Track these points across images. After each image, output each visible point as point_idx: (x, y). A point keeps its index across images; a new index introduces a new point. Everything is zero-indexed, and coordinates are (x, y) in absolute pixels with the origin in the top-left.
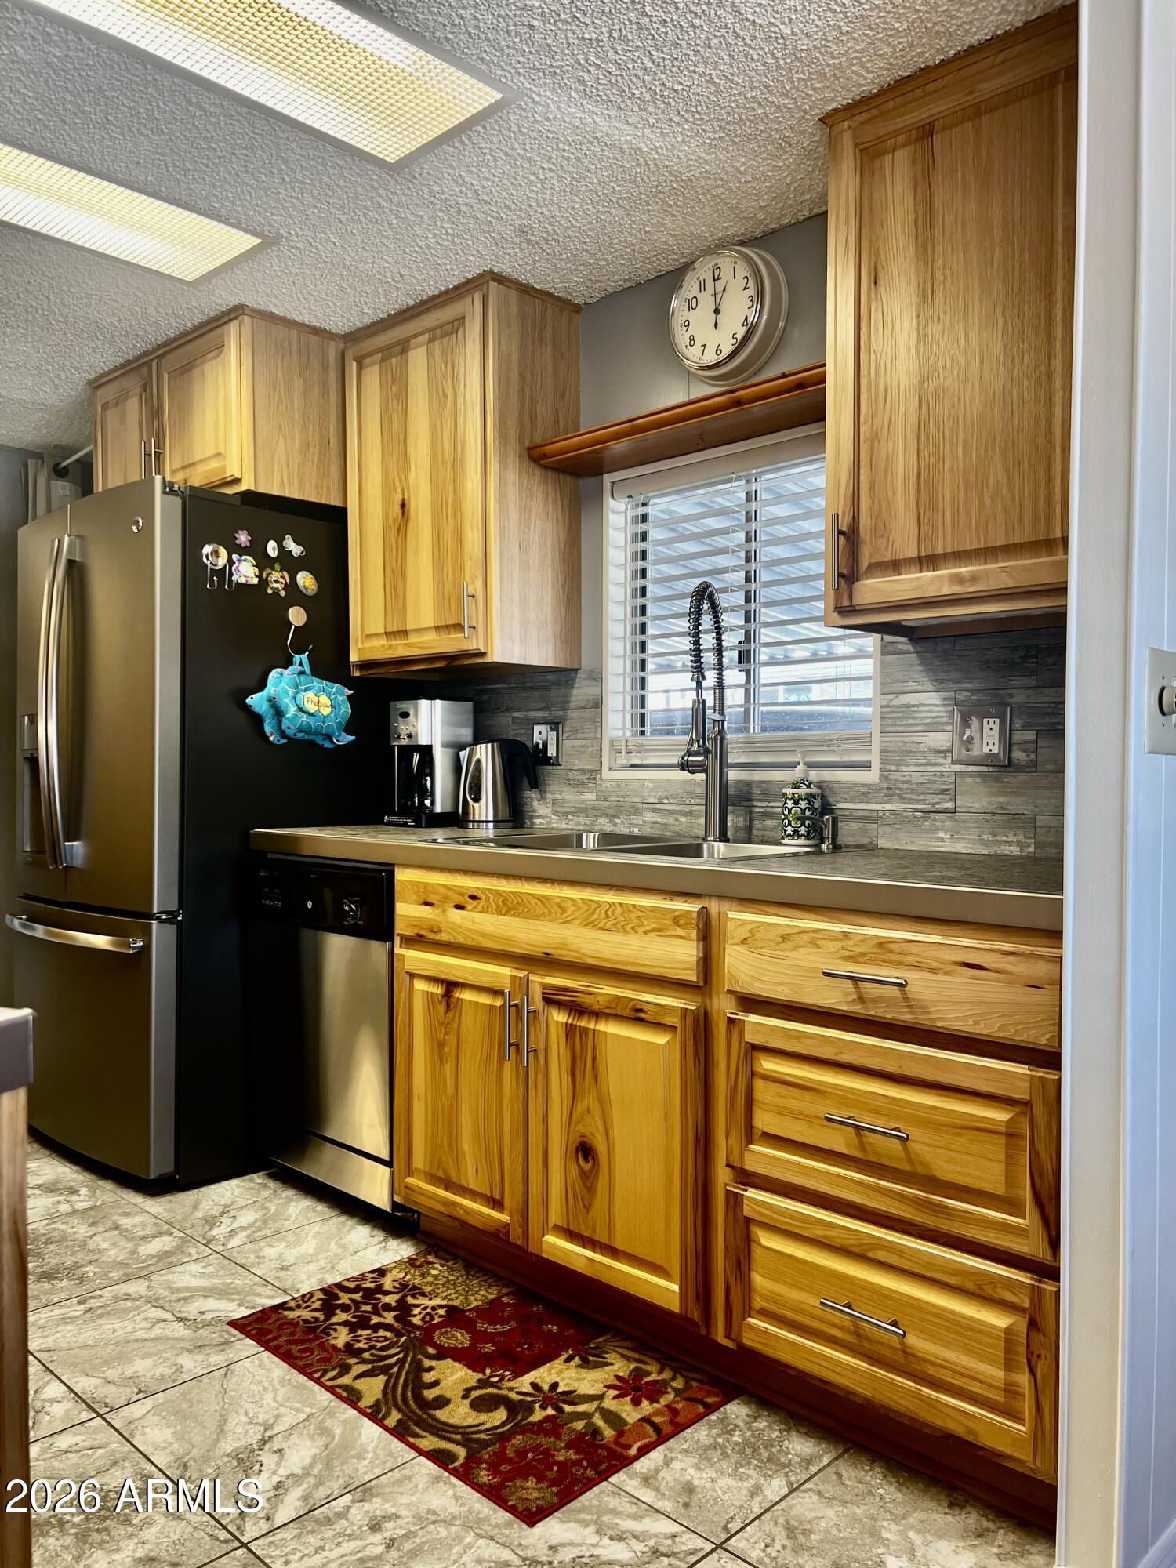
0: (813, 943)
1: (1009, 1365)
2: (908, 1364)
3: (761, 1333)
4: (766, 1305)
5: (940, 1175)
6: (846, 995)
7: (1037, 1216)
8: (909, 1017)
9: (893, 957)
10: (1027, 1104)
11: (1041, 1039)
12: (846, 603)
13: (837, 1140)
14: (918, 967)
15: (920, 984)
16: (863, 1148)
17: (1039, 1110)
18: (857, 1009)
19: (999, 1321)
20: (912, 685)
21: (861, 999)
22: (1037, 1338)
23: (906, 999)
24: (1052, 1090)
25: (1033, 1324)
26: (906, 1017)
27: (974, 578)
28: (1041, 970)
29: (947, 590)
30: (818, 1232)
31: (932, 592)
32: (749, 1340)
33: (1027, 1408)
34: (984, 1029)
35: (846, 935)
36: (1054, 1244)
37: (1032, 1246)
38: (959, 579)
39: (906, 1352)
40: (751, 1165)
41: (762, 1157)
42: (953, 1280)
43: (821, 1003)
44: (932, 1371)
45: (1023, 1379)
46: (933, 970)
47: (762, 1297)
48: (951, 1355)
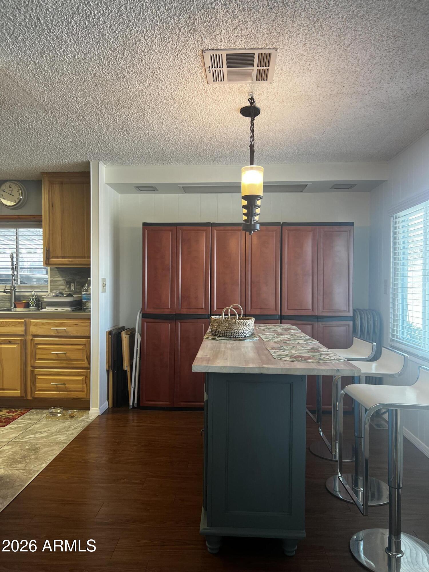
0: (48, 324)
1: (83, 384)
2: (66, 390)
3: (39, 394)
4: (39, 389)
5: (71, 358)
6: (55, 332)
7: (87, 361)
8: (66, 334)
9: (63, 325)
10: (85, 344)
11: (88, 335)
12: (48, 263)
13: (53, 357)
14: (67, 326)
15: (68, 329)
16: (58, 357)
17: (87, 345)
18: (57, 334)
19: (81, 378)
20: (57, 277)
21: (58, 332)
22: (87, 378)
23: (66, 331)
24: (89, 341)
25: (86, 377)
26: (65, 334)
27: (72, 261)
28: (87, 324)
29: (67, 263)
30: (50, 373)
31: (65, 263)
32: (36, 396)
33: (85, 390)
34: (78, 334)
35: (54, 322)
36: (89, 364)
37: (86, 365)
38: (69, 261)
39: (66, 388)
40: (36, 365)
41: (38, 363)
42: (74, 374)
43: (50, 334)
44: (70, 389)
45: (85, 386)
46: (70, 326)
47: (38, 387)
48: (73, 386)
